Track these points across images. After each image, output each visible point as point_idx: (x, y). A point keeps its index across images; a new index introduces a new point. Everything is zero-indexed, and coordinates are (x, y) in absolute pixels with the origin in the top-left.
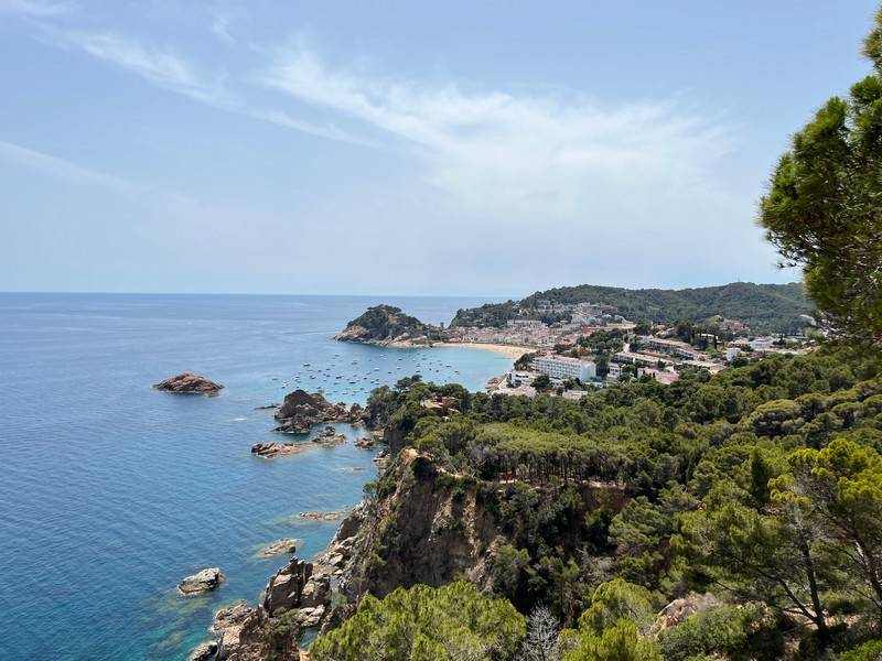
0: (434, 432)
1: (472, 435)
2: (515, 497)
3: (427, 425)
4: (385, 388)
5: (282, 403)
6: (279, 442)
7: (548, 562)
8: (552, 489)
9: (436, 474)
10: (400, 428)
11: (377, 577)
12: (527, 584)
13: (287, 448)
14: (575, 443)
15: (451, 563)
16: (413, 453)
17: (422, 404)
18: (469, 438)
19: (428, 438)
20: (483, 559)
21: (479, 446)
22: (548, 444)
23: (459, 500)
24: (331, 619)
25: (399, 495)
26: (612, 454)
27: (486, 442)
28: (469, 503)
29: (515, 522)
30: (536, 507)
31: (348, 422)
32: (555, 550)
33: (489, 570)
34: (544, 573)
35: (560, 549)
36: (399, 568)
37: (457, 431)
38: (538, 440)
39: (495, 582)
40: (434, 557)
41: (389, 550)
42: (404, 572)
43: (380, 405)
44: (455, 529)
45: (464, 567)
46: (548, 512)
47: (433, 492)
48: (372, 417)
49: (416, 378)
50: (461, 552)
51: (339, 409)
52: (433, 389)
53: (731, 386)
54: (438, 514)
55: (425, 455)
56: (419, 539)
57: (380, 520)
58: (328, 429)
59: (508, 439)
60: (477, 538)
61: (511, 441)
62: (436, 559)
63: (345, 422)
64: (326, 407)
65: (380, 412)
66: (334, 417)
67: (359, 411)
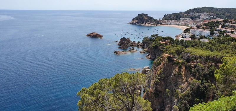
0: (173, 50)
1: (183, 50)
2: (197, 67)
4: (147, 37)
5: (119, 41)
6: (120, 51)
7: (207, 84)
8: (208, 66)
9: (174, 60)
10: (154, 48)
11: (157, 84)
12: (199, 89)
13: (123, 52)
14: (215, 54)
15: (177, 83)
16: (167, 55)
17: (160, 42)
18: (181, 52)
19: (171, 51)
20: (187, 82)
21: (186, 54)
22: (207, 54)
23: (180, 67)
24: (146, 93)
25: (163, 65)
27: (188, 53)
28: (183, 68)
29: (196, 74)
30: (203, 70)
32: (208, 81)
33: (189, 85)
34: (205, 87)
35: (209, 81)
36: (163, 83)
38: (203, 52)
39: (190, 88)
40: (172, 81)
41: (161, 78)
43: (146, 42)
44: (179, 75)
45: (181, 84)
46: (206, 72)
47: (173, 65)
48: (143, 45)
49: (157, 35)
50: (180, 80)
51: (134, 43)
52: (163, 38)
54: (174, 71)
55: (170, 55)
56: (168, 76)
57: (157, 71)
58: (132, 48)
59: (194, 52)
60: (185, 77)
61: (195, 53)
62: (173, 81)
63: (136, 46)
64: (131, 42)
65: (146, 44)
66: (133, 45)
67: (140, 43)
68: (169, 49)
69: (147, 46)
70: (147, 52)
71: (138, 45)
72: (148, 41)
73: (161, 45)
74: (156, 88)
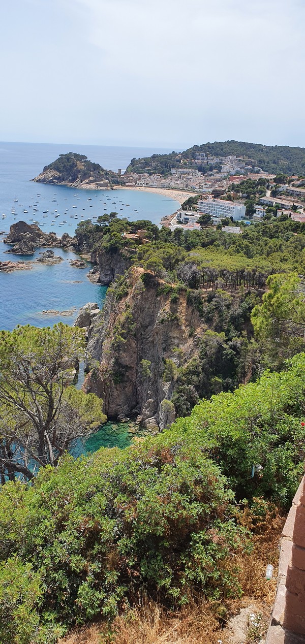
0: (156, 256)
1: (180, 258)
2: (215, 299)
4: (88, 222)
6: (13, 261)
7: (238, 341)
8: (240, 294)
9: (159, 284)
10: (107, 253)
11: (119, 350)
12: (222, 354)
13: (21, 265)
14: (258, 264)
15: (169, 341)
16: (141, 270)
17: (123, 235)
18: (177, 261)
20: (191, 339)
22: (239, 264)
23: (175, 301)
24: (92, 375)
25: (133, 298)
27: (193, 263)
28: (181, 303)
29: (214, 316)
30: (228, 306)
31: (60, 247)
32: (241, 333)
33: (196, 346)
34: (234, 348)
35: (245, 333)
36: (134, 345)
37: (171, 255)
38: (230, 261)
39: (201, 352)
40: (157, 338)
41: (128, 333)
42: (137, 347)
43: (85, 235)
44: (172, 320)
45: (179, 344)
46: (237, 309)
47: (157, 296)
48: (79, 244)
49: (113, 215)
50: (176, 334)
51: (52, 237)
52: (129, 224)
54: (161, 311)
55: (149, 271)
56: (147, 327)
57: (118, 315)
58: (48, 252)
59: (208, 261)
60: (187, 326)
61: (211, 262)
62: (159, 339)
63: (58, 247)
64: (43, 235)
65: (86, 241)
66: (50, 243)
67: (69, 239)
68: (147, 255)
69: (90, 246)
70: (91, 262)
71: (63, 244)
72: (90, 232)
73: (126, 244)
74: (117, 359)
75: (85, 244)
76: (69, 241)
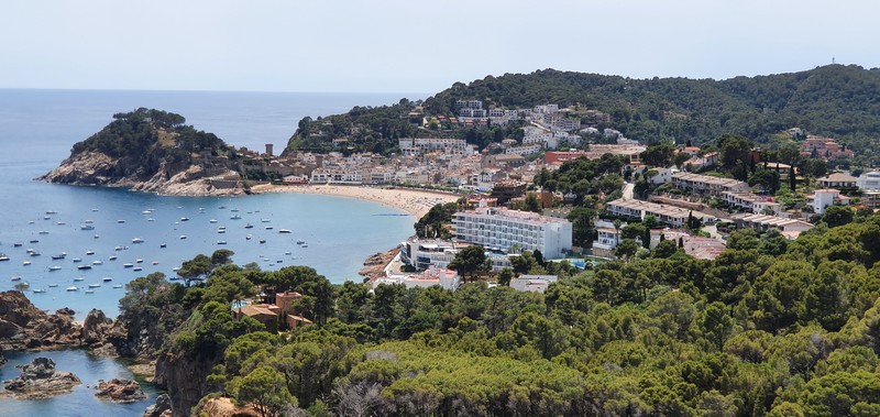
1: (341, 365)
3: (253, 350)
4: (156, 278)
10: (190, 357)
16: (227, 405)
17: (235, 307)
18: (336, 373)
19: (255, 376)
21: (359, 387)
26: (613, 395)
31: (81, 347)
37: (314, 359)
38: (472, 371)
43: (146, 312)
48: (131, 337)
49: (221, 257)
51: (60, 322)
52: (256, 277)
53: (825, 261)
55: (248, 410)
58: (37, 362)
63: (74, 349)
64: (33, 318)
65: (147, 327)
66: (50, 339)
67: (103, 325)
69: (156, 341)
70: (155, 386)
71: (87, 340)
72: (159, 303)
75: (145, 335)
76: (103, 329)
